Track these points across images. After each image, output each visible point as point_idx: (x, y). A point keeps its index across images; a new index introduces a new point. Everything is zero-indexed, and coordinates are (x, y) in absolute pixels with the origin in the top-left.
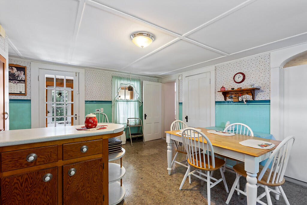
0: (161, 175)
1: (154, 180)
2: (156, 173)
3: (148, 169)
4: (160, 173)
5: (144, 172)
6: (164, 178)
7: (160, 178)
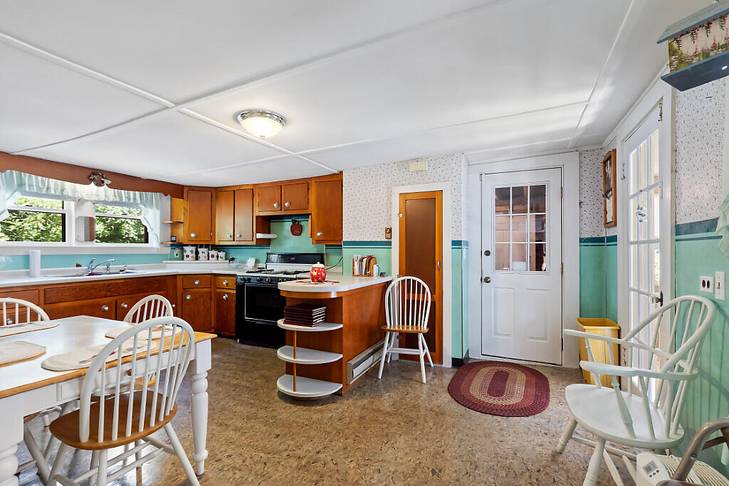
0: (229, 461)
1: (245, 442)
2: (247, 463)
3: (280, 468)
4: (235, 468)
5: (285, 454)
6: (219, 457)
7: (230, 452)
